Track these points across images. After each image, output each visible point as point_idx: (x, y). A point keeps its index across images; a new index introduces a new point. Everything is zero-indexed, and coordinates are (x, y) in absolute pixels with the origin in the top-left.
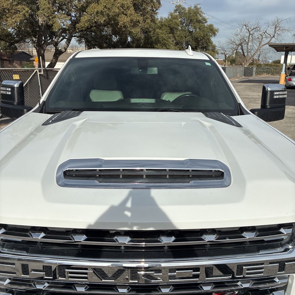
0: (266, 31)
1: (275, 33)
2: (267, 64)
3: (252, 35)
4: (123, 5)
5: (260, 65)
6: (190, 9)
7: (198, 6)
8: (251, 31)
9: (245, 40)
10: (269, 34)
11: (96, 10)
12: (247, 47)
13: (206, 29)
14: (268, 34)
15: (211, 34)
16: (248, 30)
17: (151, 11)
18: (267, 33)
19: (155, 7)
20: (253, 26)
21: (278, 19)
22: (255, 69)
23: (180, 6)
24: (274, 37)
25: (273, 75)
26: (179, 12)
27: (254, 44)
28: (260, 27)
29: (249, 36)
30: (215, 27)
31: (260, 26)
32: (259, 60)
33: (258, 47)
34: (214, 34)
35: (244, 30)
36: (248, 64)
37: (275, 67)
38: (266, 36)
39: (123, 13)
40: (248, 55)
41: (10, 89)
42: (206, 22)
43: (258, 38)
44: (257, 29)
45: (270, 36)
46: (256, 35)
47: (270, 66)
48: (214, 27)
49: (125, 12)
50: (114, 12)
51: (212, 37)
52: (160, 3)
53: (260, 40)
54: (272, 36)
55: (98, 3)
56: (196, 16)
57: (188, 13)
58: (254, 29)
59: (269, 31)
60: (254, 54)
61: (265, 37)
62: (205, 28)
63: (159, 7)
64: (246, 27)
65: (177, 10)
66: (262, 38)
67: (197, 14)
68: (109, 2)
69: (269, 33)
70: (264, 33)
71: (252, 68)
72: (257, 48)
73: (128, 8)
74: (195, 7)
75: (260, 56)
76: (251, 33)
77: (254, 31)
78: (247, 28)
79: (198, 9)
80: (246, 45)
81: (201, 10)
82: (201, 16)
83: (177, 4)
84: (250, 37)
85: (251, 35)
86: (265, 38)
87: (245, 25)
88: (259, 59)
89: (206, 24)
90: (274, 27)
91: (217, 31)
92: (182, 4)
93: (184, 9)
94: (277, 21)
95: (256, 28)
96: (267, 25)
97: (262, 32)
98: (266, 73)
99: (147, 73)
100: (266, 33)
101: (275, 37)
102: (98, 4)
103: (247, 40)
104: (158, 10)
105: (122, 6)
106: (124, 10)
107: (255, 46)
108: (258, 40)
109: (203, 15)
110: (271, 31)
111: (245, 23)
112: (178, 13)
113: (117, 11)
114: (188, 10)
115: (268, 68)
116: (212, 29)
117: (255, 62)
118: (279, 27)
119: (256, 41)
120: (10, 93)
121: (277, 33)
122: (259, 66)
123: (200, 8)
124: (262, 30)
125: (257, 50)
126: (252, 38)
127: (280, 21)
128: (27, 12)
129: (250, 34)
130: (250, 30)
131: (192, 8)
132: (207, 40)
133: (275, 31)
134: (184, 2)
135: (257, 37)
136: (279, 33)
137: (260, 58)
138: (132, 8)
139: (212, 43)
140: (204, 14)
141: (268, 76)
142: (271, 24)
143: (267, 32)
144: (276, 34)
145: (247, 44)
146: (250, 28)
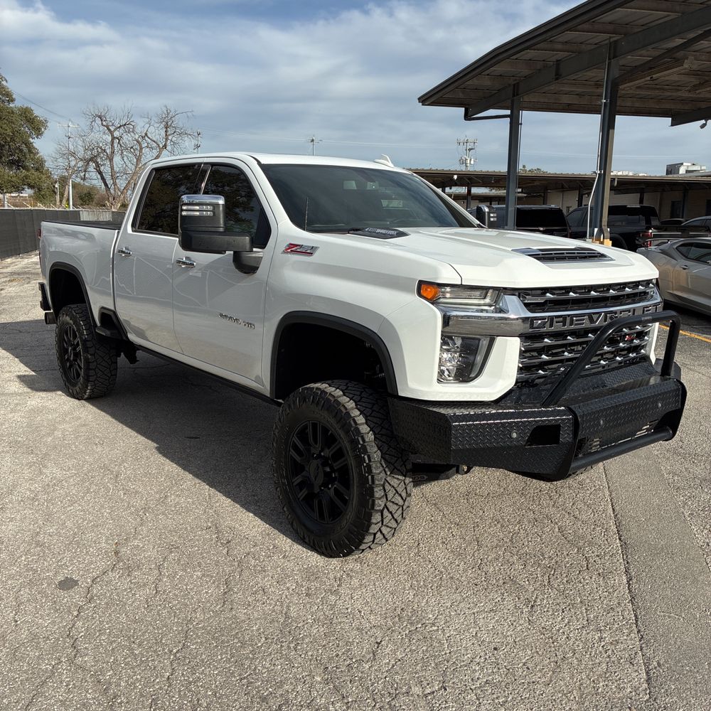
0: (146, 134)
1: (167, 139)
3: (119, 140)
8: (114, 131)
9: (105, 150)
10: (154, 141)
12: (112, 168)
14: (151, 140)
16: (109, 130)
18: (149, 138)
20: (118, 121)
21: (169, 111)
24: (166, 148)
28: (133, 124)
29: (113, 141)
31: (133, 122)
35: (99, 127)
36: (120, 205)
38: (148, 144)
40: (114, 184)
42: (12, 100)
43: (132, 147)
44: (127, 127)
45: (158, 144)
46: (128, 139)
48: (35, 115)
51: (34, 139)
53: (138, 152)
54: (161, 146)
58: (121, 126)
59: (154, 134)
61: (147, 147)
64: (102, 120)
66: (141, 148)
69: (154, 139)
70: (144, 138)
76: (117, 134)
77: (121, 131)
78: (104, 123)
80: (108, 162)
84: (115, 145)
85: (117, 140)
87: (100, 117)
89: (13, 106)
90: (162, 126)
91: (45, 126)
94: (168, 113)
95: (125, 125)
96: (147, 120)
97: (139, 135)
100: (146, 138)
101: (168, 148)
103: (108, 151)
110: (157, 134)
111: (99, 112)
116: (31, 119)
118: (173, 127)
119: (128, 155)
124: (137, 129)
125: (134, 174)
126: (121, 146)
127: (173, 114)
129: (113, 138)
130: (112, 128)
133: (166, 135)
135: (129, 146)
136: (174, 139)
140: (7, 81)
142: (154, 119)
143: (149, 135)
144: (169, 141)
145: (111, 160)
146: (113, 125)
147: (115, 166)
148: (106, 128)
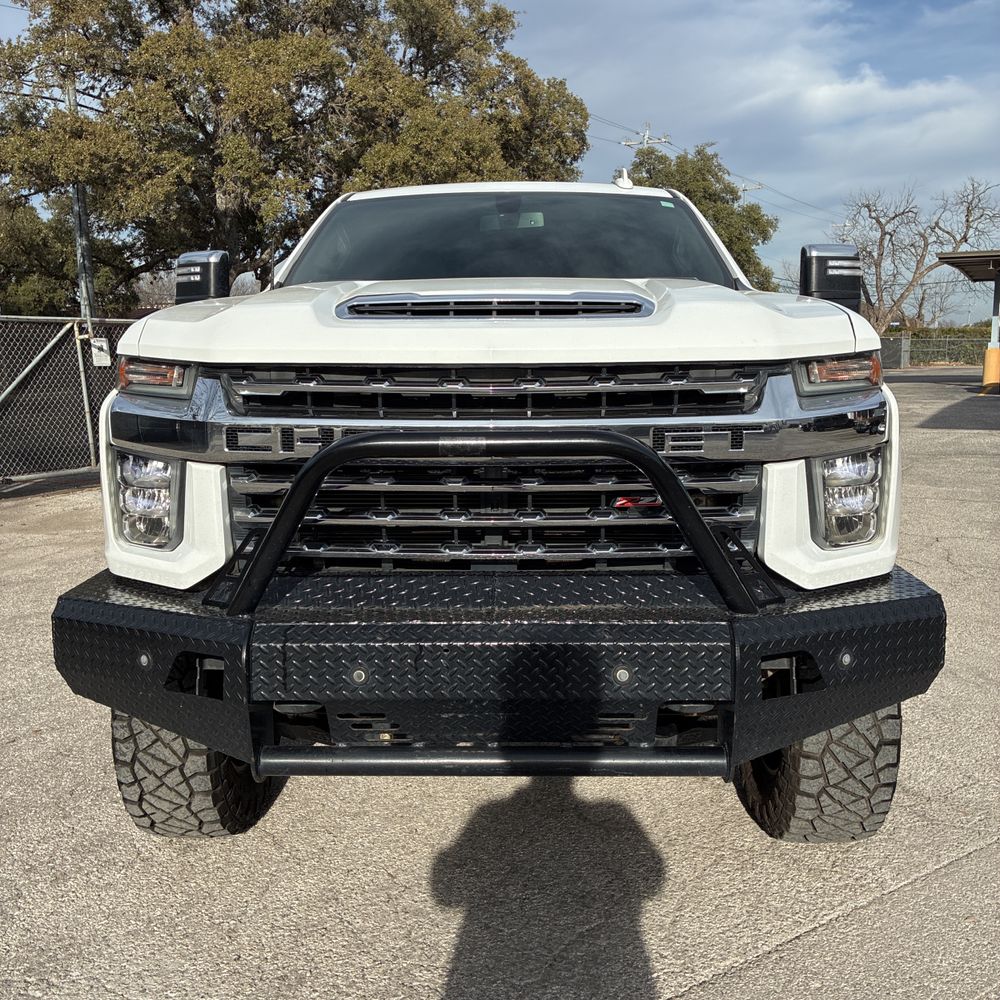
0: (937, 224)
1: (968, 227)
2: (950, 330)
3: (892, 236)
4: (467, 143)
5: (927, 331)
6: (682, 160)
7: (709, 151)
8: (886, 224)
9: (870, 253)
10: (948, 233)
11: (388, 162)
12: (879, 278)
13: (735, 219)
14: (943, 231)
15: (752, 235)
16: (878, 222)
17: (557, 164)
18: (940, 228)
19: (569, 149)
20: (893, 209)
21: (976, 185)
22: (906, 344)
23: (652, 153)
24: (966, 241)
25: (972, 364)
26: (648, 172)
27: (900, 266)
28: (915, 210)
29: (882, 239)
30: (767, 212)
31: (916, 207)
32: (920, 316)
33: (915, 273)
34: (766, 237)
35: (865, 221)
36: (884, 329)
37: (976, 336)
38: (938, 237)
39: (469, 167)
40: (880, 299)
41: (198, 269)
42: (736, 198)
43: (912, 245)
44: (905, 215)
45: (954, 237)
46: (905, 235)
47: (960, 334)
48: (762, 213)
49: (475, 165)
50: (444, 164)
51: (758, 244)
52: (583, 140)
53: (920, 251)
54: (958, 238)
55: (394, 139)
56: (704, 180)
57: (677, 171)
58: (896, 216)
59: (949, 223)
60: (902, 295)
61: (936, 242)
62: (734, 216)
63: (581, 151)
64: (870, 211)
65: (641, 164)
66: (926, 245)
67: (707, 174)
68: (428, 136)
69: (949, 230)
70: (933, 229)
71: (898, 341)
72: (910, 276)
73: (485, 152)
74: (699, 153)
75: (925, 304)
76: (889, 228)
77: (896, 223)
78: (873, 214)
79: (710, 159)
80: (873, 269)
81: (720, 161)
82: (719, 180)
83: (641, 147)
84: (886, 243)
85: (888, 237)
86: (935, 246)
87: (868, 206)
88: (920, 312)
89: (736, 205)
90: (963, 208)
91: (775, 228)
92: (658, 147)
93: (663, 159)
94: (974, 189)
95: (903, 213)
96: (942, 202)
97: (925, 226)
98: (947, 359)
99: (519, 227)
100: (937, 230)
101: (969, 241)
102: (396, 144)
103: (875, 254)
104: (579, 160)
105: (468, 147)
106: (473, 157)
107: (903, 269)
108: (913, 251)
109: (726, 177)
110: (954, 221)
111: (867, 199)
112: (644, 174)
113: (453, 159)
114: (677, 165)
115: (953, 343)
116: (755, 219)
117: (908, 325)
118: (979, 208)
119: (904, 255)
120: (198, 278)
121: (975, 226)
122: (921, 335)
123: (716, 155)
124: (922, 218)
125: (911, 284)
126: (893, 244)
127: (982, 189)
128: (187, 169)
129: (884, 233)
130: (883, 221)
131: (690, 157)
132: (744, 255)
133: (967, 221)
134: (664, 140)
135: (907, 242)
136: (981, 226)
137: (923, 311)
138: (497, 154)
139: (758, 264)
140: (729, 174)
141: (954, 365)
142: (951, 200)
143: (941, 225)
144: (971, 231)
145: (878, 265)
146: (885, 215)
147: (883, 274)
148: (874, 221)
